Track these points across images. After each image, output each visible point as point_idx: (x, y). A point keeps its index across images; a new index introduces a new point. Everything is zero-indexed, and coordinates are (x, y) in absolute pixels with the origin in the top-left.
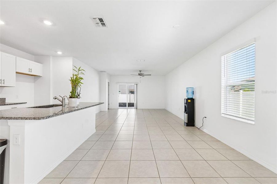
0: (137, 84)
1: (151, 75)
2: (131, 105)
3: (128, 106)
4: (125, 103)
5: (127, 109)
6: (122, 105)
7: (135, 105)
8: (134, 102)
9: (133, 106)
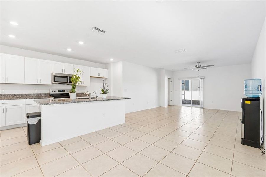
0: (203, 79)
1: (213, 65)
2: (196, 103)
3: (193, 104)
4: (189, 100)
5: (192, 107)
6: (186, 102)
7: (201, 103)
8: (199, 100)
9: (199, 104)
